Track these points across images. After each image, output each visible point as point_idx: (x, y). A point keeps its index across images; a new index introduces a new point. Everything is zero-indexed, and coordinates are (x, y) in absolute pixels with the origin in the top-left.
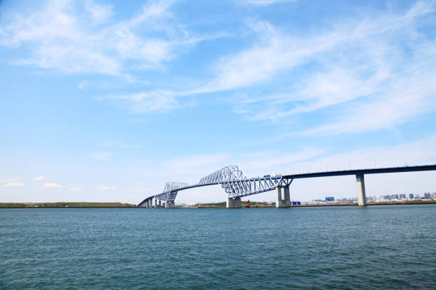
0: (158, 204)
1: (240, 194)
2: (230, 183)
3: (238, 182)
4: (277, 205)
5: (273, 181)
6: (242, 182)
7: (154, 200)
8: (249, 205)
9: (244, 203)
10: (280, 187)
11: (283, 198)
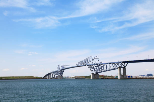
0: (54, 77)
1: (98, 71)
2: (93, 65)
3: (97, 65)
4: (119, 78)
5: (117, 64)
6: (99, 65)
7: (51, 74)
8: (103, 77)
9: (100, 76)
10: (120, 68)
11: (122, 74)
